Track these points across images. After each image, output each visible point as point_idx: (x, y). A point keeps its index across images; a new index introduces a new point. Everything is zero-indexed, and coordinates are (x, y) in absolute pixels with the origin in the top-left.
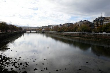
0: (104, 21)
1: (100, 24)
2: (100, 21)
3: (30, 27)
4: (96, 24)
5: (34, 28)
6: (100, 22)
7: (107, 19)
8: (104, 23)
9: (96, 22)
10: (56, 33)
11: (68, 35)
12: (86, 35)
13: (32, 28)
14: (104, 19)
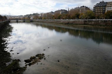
0: (107, 6)
1: (102, 10)
2: (103, 6)
3: (13, 16)
4: (97, 10)
5: (18, 17)
6: (102, 8)
7: (110, 4)
8: (107, 8)
9: (97, 8)
10: (50, 22)
11: (68, 23)
12: (93, 23)
13: (16, 17)
14: (107, 4)
